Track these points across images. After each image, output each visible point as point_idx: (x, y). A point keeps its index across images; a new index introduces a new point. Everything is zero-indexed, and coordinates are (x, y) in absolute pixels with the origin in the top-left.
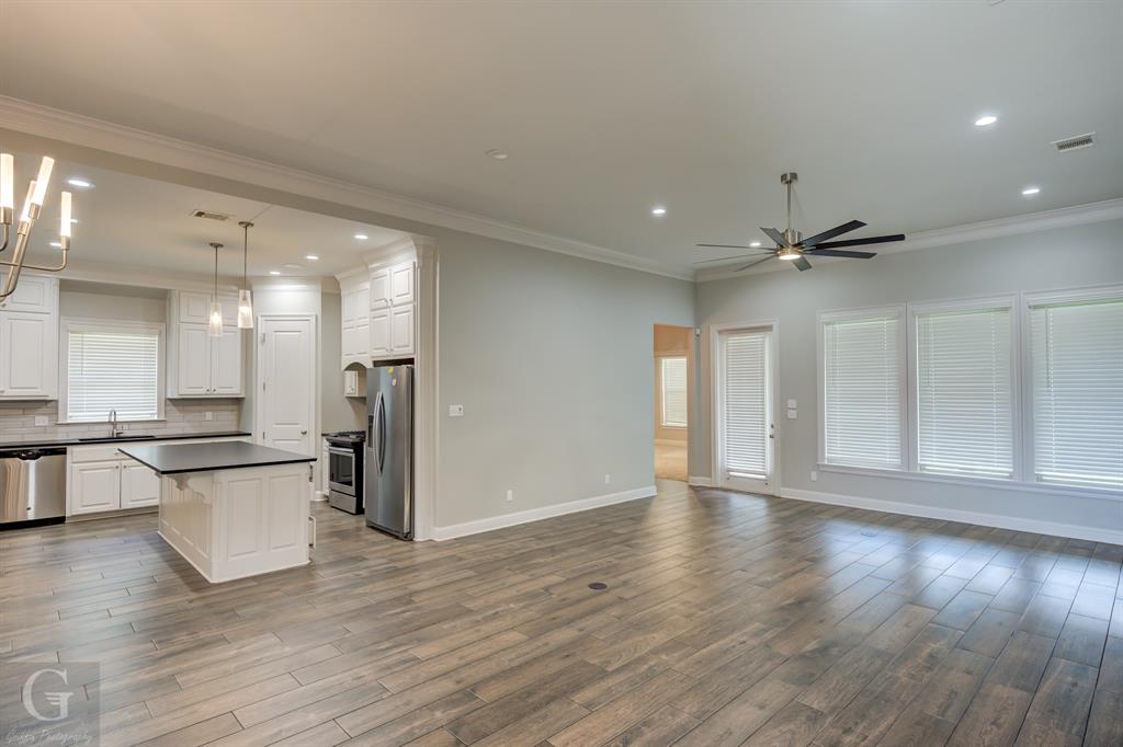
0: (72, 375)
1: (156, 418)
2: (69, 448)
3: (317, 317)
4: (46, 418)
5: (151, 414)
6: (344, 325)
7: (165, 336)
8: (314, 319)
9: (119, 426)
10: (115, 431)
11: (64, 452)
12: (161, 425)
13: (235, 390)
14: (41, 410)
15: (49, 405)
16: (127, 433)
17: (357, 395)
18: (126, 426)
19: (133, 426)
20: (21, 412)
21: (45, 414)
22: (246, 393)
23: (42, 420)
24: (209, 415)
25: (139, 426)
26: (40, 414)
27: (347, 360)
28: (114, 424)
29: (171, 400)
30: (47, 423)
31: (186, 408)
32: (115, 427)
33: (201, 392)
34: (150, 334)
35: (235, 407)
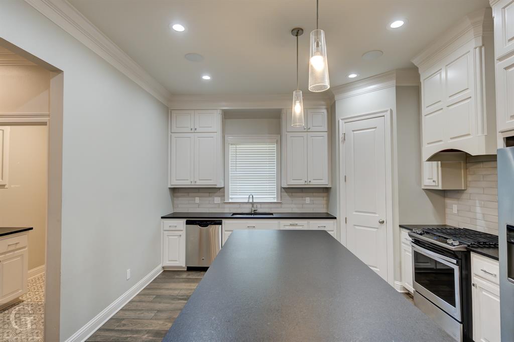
0: (231, 173)
1: (275, 201)
2: (224, 221)
3: (391, 111)
4: (219, 198)
5: (272, 198)
6: (425, 110)
7: (280, 143)
8: (388, 114)
9: (255, 205)
10: (253, 209)
11: (220, 223)
12: (279, 205)
13: (324, 182)
14: (216, 194)
15: (221, 190)
16: (260, 211)
17: (440, 188)
18: (259, 206)
19: (263, 206)
20: (208, 194)
21: (219, 196)
22: (332, 184)
23: (217, 200)
24: (308, 200)
25: (267, 206)
26: (216, 196)
27: (429, 150)
28: (253, 203)
29: (284, 188)
30: (219, 202)
31: (294, 194)
32: (253, 206)
33: (300, 183)
34: (271, 143)
35: (325, 194)
